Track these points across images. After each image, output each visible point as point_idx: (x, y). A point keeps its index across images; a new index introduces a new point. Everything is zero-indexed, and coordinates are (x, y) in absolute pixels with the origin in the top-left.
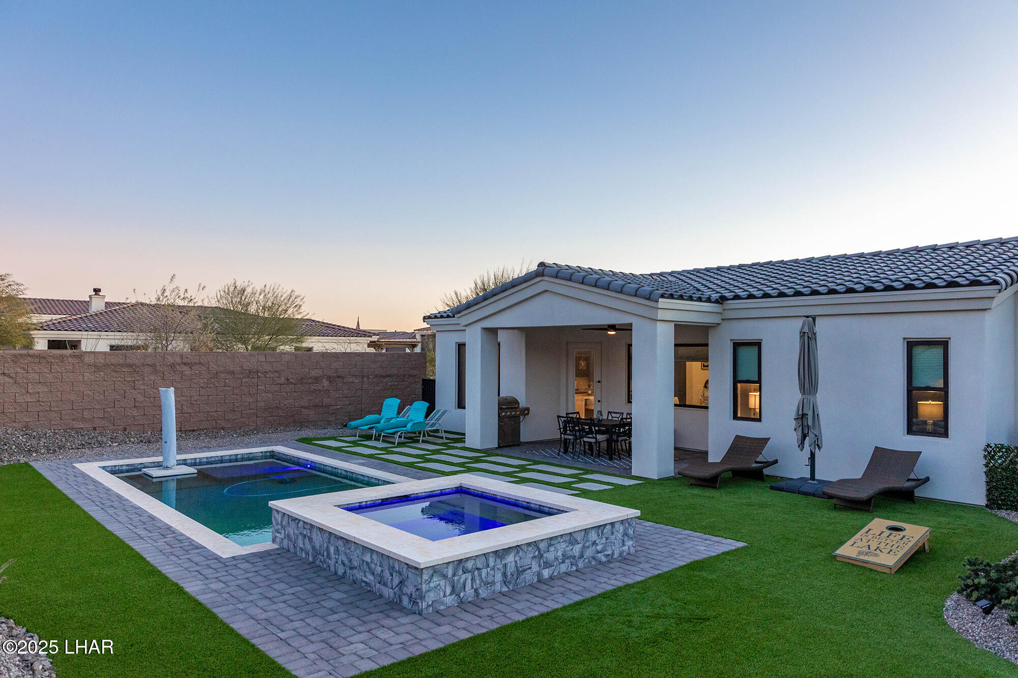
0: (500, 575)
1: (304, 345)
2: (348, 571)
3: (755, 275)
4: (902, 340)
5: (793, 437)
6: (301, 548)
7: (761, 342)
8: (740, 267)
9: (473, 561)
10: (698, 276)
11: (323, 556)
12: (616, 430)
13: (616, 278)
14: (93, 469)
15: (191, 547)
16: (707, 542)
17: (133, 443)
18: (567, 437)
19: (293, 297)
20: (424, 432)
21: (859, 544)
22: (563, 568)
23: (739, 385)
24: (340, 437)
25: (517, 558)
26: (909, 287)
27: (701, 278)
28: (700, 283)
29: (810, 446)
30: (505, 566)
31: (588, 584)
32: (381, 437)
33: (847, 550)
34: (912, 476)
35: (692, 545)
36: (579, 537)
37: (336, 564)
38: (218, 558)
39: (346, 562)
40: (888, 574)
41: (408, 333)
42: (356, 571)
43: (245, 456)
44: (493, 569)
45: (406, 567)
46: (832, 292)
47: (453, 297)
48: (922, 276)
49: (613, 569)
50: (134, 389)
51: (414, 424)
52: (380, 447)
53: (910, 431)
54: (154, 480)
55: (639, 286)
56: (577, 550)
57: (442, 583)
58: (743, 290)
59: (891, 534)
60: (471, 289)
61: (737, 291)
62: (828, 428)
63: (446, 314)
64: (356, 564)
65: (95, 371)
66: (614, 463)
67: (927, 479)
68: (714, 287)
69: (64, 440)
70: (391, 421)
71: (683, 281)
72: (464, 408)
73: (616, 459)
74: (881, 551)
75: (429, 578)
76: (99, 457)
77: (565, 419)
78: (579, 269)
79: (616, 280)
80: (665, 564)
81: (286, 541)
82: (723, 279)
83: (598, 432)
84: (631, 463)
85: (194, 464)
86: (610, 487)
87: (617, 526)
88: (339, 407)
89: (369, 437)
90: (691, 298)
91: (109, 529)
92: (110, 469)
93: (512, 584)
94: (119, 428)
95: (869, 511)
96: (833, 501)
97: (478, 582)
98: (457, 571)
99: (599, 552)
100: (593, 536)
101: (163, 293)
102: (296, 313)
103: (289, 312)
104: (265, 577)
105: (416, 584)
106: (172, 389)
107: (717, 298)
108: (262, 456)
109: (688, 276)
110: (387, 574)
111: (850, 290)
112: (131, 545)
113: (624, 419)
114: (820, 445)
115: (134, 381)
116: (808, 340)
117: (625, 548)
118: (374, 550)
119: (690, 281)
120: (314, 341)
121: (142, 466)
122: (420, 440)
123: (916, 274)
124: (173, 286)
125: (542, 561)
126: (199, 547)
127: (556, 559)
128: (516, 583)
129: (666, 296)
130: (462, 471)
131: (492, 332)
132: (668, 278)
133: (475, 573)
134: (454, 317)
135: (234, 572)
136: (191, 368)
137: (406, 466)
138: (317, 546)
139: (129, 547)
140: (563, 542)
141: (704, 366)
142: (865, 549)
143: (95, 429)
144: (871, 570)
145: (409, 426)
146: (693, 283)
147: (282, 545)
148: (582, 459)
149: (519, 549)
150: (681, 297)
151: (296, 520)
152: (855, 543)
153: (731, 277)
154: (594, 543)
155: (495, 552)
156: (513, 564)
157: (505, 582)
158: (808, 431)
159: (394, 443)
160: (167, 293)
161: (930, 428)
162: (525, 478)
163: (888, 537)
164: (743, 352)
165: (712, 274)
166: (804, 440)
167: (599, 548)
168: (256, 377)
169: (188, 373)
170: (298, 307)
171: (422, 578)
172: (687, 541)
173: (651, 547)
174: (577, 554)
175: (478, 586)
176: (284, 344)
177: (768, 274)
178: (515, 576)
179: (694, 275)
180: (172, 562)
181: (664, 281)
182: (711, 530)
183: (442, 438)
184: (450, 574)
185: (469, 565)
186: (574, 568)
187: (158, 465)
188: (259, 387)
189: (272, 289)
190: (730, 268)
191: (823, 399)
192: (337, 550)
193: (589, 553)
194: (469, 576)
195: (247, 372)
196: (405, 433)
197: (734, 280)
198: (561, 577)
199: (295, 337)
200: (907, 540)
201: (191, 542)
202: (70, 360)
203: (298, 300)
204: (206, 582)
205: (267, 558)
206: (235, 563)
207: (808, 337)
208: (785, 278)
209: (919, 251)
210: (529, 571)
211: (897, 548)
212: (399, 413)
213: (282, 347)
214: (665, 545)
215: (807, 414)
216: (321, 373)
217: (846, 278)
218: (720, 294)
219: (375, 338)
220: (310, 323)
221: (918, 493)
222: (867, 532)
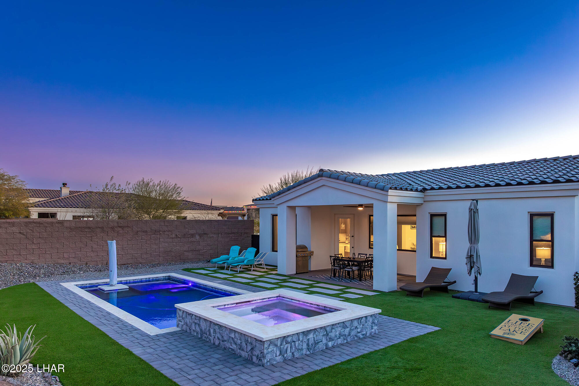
0: (306, 345)
1: (182, 215)
2: (221, 343)
3: (442, 175)
4: (527, 213)
5: (465, 268)
6: (194, 330)
7: (446, 214)
8: (434, 170)
9: (291, 337)
10: (409, 176)
11: (207, 334)
12: (363, 264)
13: (364, 178)
14: (71, 286)
15: (133, 329)
16: (418, 327)
17: (92, 271)
18: (335, 268)
19: (176, 187)
20: (254, 265)
21: (504, 328)
22: (340, 341)
23: (434, 238)
24: (206, 268)
25: (315, 336)
26: (531, 183)
27: (411, 177)
28: (411, 180)
29: (475, 273)
30: (308, 339)
31: (353, 350)
32: (229, 268)
33: (497, 332)
34: (533, 290)
35: (410, 329)
36: (348, 324)
37: (214, 339)
38: (148, 336)
39: (220, 338)
40: (520, 345)
41: (239, 208)
42: (226, 343)
43: (154, 279)
44: (302, 341)
45: (255, 340)
46: (487, 186)
47: (268, 188)
48: (539, 177)
49: (367, 342)
50: (92, 241)
51: (248, 260)
52: (230, 273)
53: (532, 265)
54: (105, 292)
55: (377, 183)
56: (347, 332)
57: (275, 349)
58: (436, 185)
59: (522, 323)
60: (278, 183)
61: (432, 185)
62: (484, 263)
63: (266, 198)
64: (225, 338)
65: (70, 231)
66: (362, 283)
67: (542, 292)
68: (419, 182)
69: (53, 270)
70: (235, 259)
71: (401, 179)
72: (277, 251)
73: (363, 280)
74: (516, 332)
75: (268, 346)
76: (73, 280)
77: (334, 258)
78: (342, 173)
79: (364, 179)
80: (395, 339)
81: (185, 326)
82: (424, 178)
83: (353, 265)
84: (373, 283)
85: (126, 283)
86: (362, 296)
87: (368, 318)
88: (206, 250)
89: (223, 268)
90: (406, 190)
91: (86, 319)
92: (80, 286)
93: (312, 350)
94: (83, 263)
95: (509, 310)
96: (488, 304)
97: (294, 348)
98: (283, 343)
99: (359, 333)
100: (356, 324)
101: (106, 186)
102: (178, 197)
103: (174, 196)
104: (176, 346)
105: (261, 349)
106: (115, 241)
107: (421, 189)
108: (164, 279)
109: (404, 176)
110: (244, 344)
111: (497, 185)
112: (100, 328)
113: (368, 257)
114: (480, 273)
115: (92, 236)
116: (473, 213)
117: (373, 330)
118: (236, 331)
119: (405, 179)
120: (187, 212)
121: (98, 284)
122: (251, 270)
123: (535, 175)
124: (112, 183)
125: (328, 337)
126: (137, 329)
127: (336, 336)
128: (314, 349)
129: (393, 188)
130: (277, 287)
131: (292, 208)
132: (392, 177)
133: (292, 344)
134: (270, 199)
135: (158, 343)
136: (123, 229)
137: (246, 284)
138: (203, 329)
139: (98, 329)
140: (339, 327)
141: (412, 227)
142: (508, 331)
143: (70, 263)
144: (511, 343)
145: (246, 262)
146: (407, 180)
147: (183, 328)
148: (344, 280)
149: (316, 331)
150: (401, 189)
151: (190, 314)
152: (502, 328)
153: (429, 177)
154: (356, 328)
155: (303, 332)
156: (313, 339)
157: (308, 349)
158: (474, 265)
159: (237, 271)
160: (109, 187)
161: (543, 263)
162: (313, 291)
163: (520, 324)
164: (436, 220)
165: (417, 175)
166: (471, 270)
167: (359, 330)
168: (159, 234)
169: (121, 232)
170: (179, 193)
171: (264, 346)
172: (407, 326)
173: (388, 330)
174: (347, 334)
175: (294, 351)
176: (171, 214)
177: (449, 175)
178: (313, 346)
179: (407, 175)
180: (123, 338)
181: (390, 179)
182: (419, 320)
183: (264, 268)
184: (279, 344)
185: (289, 339)
186: (345, 341)
187: (107, 284)
188: (161, 240)
189: (164, 183)
190: (428, 171)
191: (482, 247)
192: (215, 331)
193: (353, 333)
194: (289, 345)
195: (154, 231)
196: (243, 266)
197: (431, 179)
198: (338, 346)
199: (177, 210)
200: (531, 326)
201: (132, 327)
202: (57, 225)
203: (179, 189)
204: (144, 348)
205: (175, 336)
206: (158, 338)
207: (474, 211)
208: (460, 178)
209: (537, 162)
210: (321, 343)
211: (525, 330)
212: (239, 254)
213: (170, 216)
214: (395, 329)
215: (473, 255)
216: (195, 232)
217: (495, 178)
218: (423, 187)
219: (222, 211)
220: (185, 202)
221: (536, 300)
222: (508, 322)
